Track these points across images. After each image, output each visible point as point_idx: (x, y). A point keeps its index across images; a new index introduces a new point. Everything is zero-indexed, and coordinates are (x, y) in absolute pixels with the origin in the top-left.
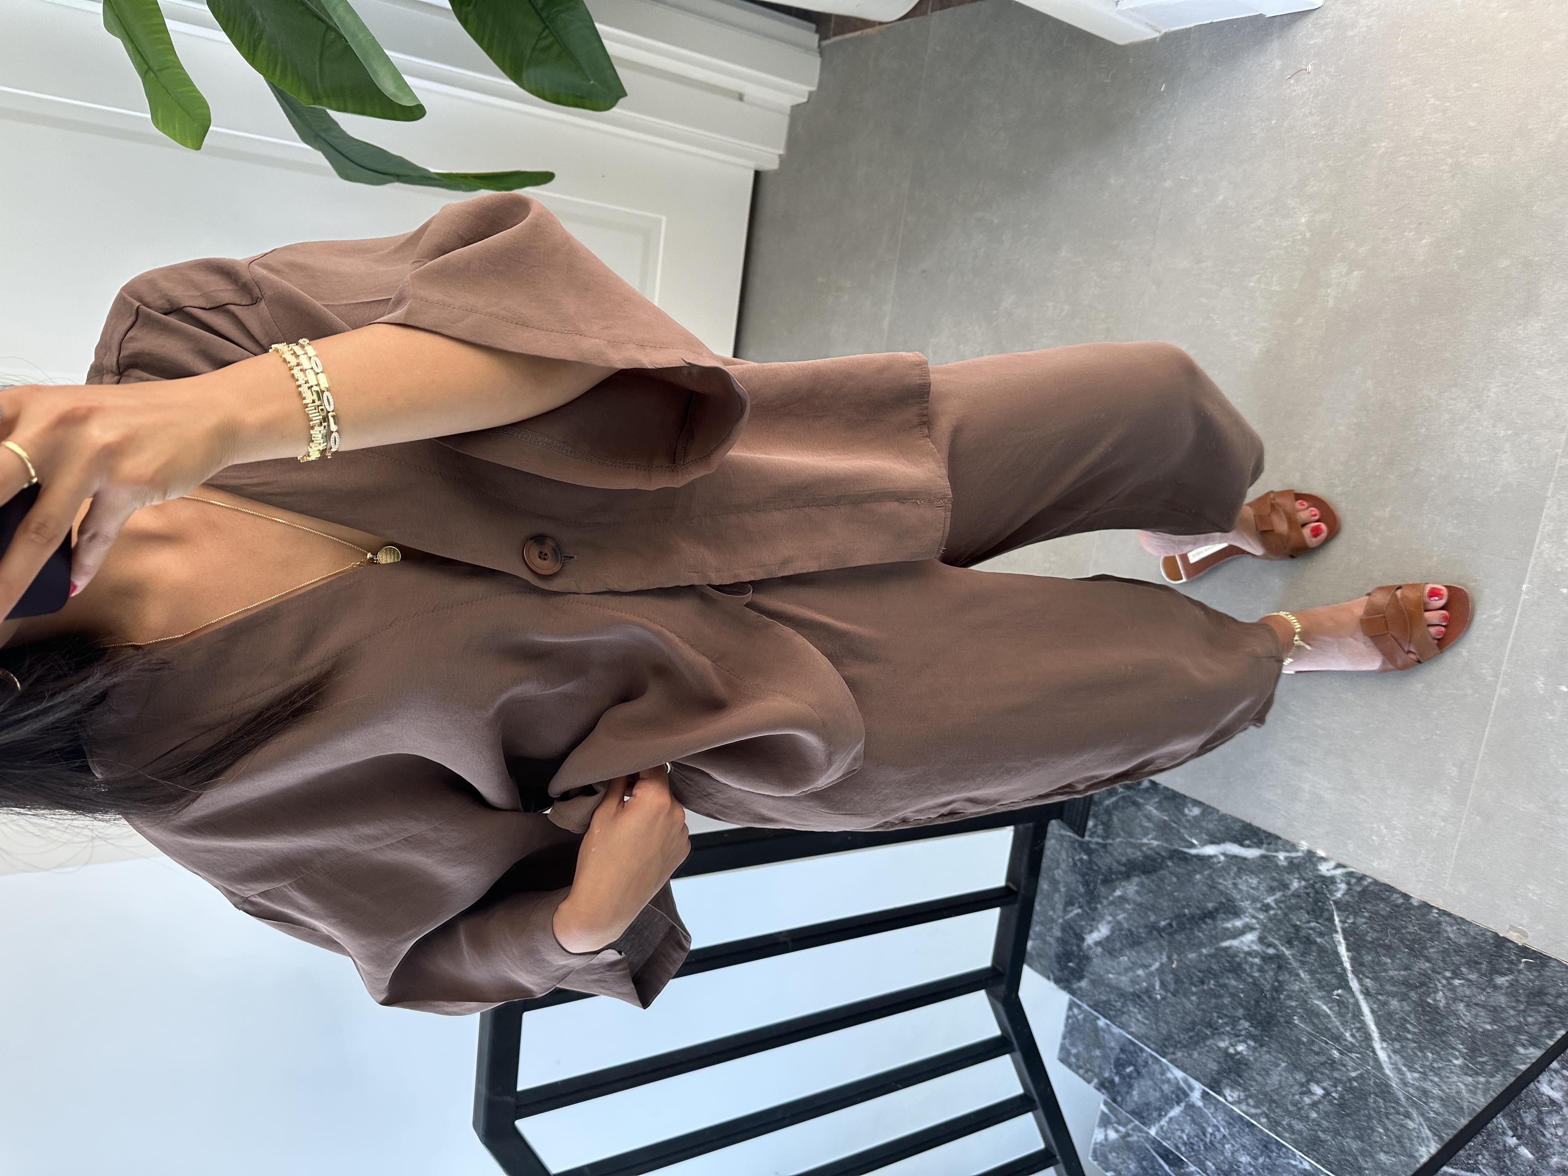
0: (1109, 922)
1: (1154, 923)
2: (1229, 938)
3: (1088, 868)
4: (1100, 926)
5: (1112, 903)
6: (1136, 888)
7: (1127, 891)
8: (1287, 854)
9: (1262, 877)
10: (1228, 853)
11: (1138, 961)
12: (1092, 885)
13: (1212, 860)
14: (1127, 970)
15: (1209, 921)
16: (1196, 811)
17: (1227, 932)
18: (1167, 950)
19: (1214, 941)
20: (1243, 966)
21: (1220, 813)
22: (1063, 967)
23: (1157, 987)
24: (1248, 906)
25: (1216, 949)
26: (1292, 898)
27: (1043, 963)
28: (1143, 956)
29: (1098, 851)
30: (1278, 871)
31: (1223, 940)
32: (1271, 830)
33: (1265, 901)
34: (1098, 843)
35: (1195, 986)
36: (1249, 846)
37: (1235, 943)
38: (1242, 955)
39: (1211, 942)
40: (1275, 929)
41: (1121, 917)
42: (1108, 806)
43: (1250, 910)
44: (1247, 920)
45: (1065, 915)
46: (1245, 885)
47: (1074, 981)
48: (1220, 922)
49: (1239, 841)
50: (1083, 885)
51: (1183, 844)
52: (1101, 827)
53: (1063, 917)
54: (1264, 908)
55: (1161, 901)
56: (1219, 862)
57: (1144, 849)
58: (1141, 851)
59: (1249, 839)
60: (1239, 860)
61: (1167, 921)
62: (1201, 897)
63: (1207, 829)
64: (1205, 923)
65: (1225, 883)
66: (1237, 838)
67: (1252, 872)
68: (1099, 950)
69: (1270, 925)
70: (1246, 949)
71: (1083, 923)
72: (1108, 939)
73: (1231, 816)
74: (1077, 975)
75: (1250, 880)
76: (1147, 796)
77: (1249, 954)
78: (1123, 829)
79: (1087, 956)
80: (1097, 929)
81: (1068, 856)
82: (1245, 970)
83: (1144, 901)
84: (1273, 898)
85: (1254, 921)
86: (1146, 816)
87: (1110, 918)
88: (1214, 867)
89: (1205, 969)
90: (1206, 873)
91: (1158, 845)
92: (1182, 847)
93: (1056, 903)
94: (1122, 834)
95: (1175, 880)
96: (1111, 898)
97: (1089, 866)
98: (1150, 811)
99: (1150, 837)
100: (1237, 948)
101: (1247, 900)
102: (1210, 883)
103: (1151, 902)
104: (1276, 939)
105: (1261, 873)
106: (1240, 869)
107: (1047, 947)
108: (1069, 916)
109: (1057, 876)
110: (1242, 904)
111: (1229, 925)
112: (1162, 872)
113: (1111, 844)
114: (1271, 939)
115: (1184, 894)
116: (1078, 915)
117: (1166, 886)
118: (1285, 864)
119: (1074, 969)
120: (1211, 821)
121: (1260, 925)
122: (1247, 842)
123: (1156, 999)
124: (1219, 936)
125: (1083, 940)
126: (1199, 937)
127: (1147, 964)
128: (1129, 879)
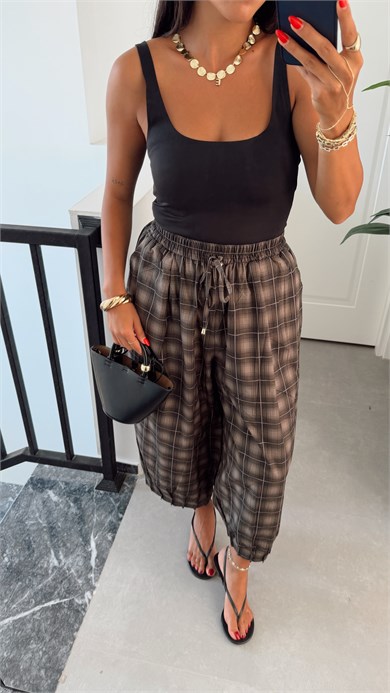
0: (58, 501)
1: (60, 520)
2: (55, 553)
4: (57, 497)
5: (67, 502)
6: (74, 512)
7: (73, 508)
8: (93, 578)
10: (92, 552)
11: (42, 514)
12: (75, 493)
13: (88, 545)
14: (38, 509)
15: (62, 544)
17: (57, 552)
18: (48, 526)
19: (53, 547)
20: (43, 560)
21: (109, 548)
22: (37, 481)
23: (31, 522)
25: (50, 548)
26: (74, 580)
27: (39, 472)
28: (44, 515)
29: (90, 495)
30: (85, 574)
31: (54, 551)
32: (104, 570)
33: (72, 569)
34: (93, 495)
35: (32, 539)
36: (96, 561)
37: (53, 556)
38: (47, 559)
39: (53, 545)
40: (60, 573)
41: (61, 506)
42: (110, 499)
43: (68, 562)
44: (63, 561)
46: (79, 560)
47: (32, 486)
48: (61, 549)
50: (74, 489)
51: (95, 533)
52: (100, 496)
53: (60, 481)
54: (69, 568)
55: (69, 523)
56: (88, 549)
57: (92, 516)
58: (91, 514)
59: (99, 561)
60: (90, 557)
62: (72, 541)
63: (102, 543)
65: (79, 551)
66: (99, 555)
67: (85, 563)
68: (46, 497)
69: (62, 571)
70: (50, 561)
71: (58, 489)
72: (51, 500)
73: (108, 554)
74: (34, 487)
75: (81, 562)
76: (116, 516)
77: (48, 562)
78: (100, 506)
80: (55, 496)
81: (87, 482)
82: (41, 560)
83: (69, 516)
85: (63, 564)
86: (106, 516)
87: (60, 501)
88: (85, 546)
89: (41, 543)
90: (83, 543)
91: (94, 522)
93: (66, 478)
94: (98, 506)
95: (79, 529)
96: (69, 501)
97: (83, 492)
98: (109, 518)
99: (97, 518)
100: (51, 557)
101: (72, 561)
102: (79, 545)
103: (68, 519)
104: (55, 573)
105: (84, 567)
106: (85, 558)
107: (46, 474)
108: (60, 483)
110: (70, 559)
111: (61, 553)
112: (82, 523)
113: (93, 501)
114: (55, 571)
115: (73, 533)
116: (61, 487)
117: (76, 525)
118: (89, 577)
119: (37, 486)
120: (106, 545)
121: (61, 567)
123: (26, 522)
124: (56, 549)
125: (50, 489)
126: (54, 540)
127: (41, 517)
128: (78, 509)
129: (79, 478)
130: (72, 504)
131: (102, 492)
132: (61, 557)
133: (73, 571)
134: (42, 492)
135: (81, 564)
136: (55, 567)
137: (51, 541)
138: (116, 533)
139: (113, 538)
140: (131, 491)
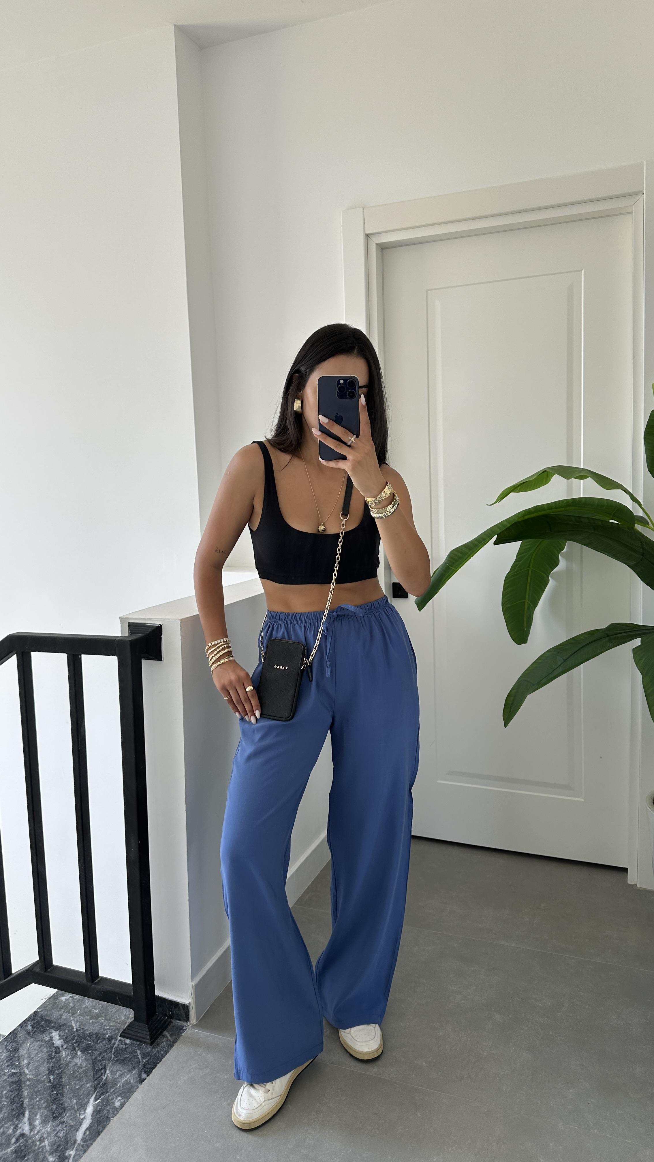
0: (62, 1046)
1: (54, 1072)
2: (30, 1115)
3: (100, 1037)
4: (62, 1040)
5: (74, 1049)
6: (79, 1064)
7: (79, 1058)
8: (72, 1156)
9: (63, 1139)
10: (84, 1121)
11: (33, 1061)
12: (89, 1038)
13: (83, 1110)
14: (29, 1054)
15: (44, 1106)
16: (117, 1104)
17: (34, 1115)
18: (34, 1079)
19: (30, 1107)
20: (9, 1123)
21: (112, 1118)
22: (42, 1017)
23: (12, 1071)
24: (47, 1128)
25: (26, 1107)
26: (43, 1156)
27: (49, 1006)
28: (35, 1064)
29: (109, 1044)
30: (63, 1150)
31: (29, 1112)
32: (91, 1148)
33: (46, 1140)
34: (114, 1044)
35: (6, 1093)
36: (85, 1133)
37: (26, 1119)
38: (16, 1122)
39: (31, 1105)
40: (27, 1144)
41: (63, 1053)
42: (136, 1052)
43: (43, 1130)
44: (38, 1128)
45: (74, 1021)
46: (60, 1129)
47: (32, 1023)
48: (41, 1112)
49: (90, 1128)
50: (90, 1033)
51: (98, 1094)
52: (124, 1047)
53: (73, 1019)
54: (42, 1139)
55: (67, 1078)
56: (80, 1115)
57: (103, 1071)
58: (102, 1069)
59: (89, 1134)
60: (78, 1126)
61: (52, 1080)
62: (61, 1102)
63: (104, 1110)
64: (44, 1103)
65: (66, 1117)
66: (92, 1127)
67: (67, 1134)
68: (47, 1039)
69: (30, 1141)
70: (20, 1126)
71: (66, 1031)
72: (53, 1044)
73: (108, 1124)
74: (35, 1026)
75: (63, 1132)
76: (136, 1076)
77: (16, 1127)
78: (118, 1060)
79: (45, 1032)
80: (61, 1039)
81: (111, 1026)
82: (6, 1124)
83: (69, 1067)
84: (47, 1145)
85: (36, 1132)
86: (122, 1074)
87: (65, 1047)
88: (78, 1112)
89: (15, 1100)
90: (76, 1106)
91: (102, 1079)
92: (96, 1094)
93: (84, 1017)
94: (116, 1059)
95: (77, 1087)
96: (77, 1049)
97: (101, 1038)
98: (126, 1076)
99: (109, 1075)
100: (23, 1120)
101: (50, 1129)
102: (69, 1108)
103: (67, 1072)
104: (20, 1144)
105: (66, 1139)
106: (72, 1126)
107: (58, 1009)
108: (73, 1022)
109: (100, 1018)
110: (49, 1126)
111: (38, 1117)
112: (84, 1080)
113: (111, 1052)
114: (21, 1141)
115: (66, 1092)
116: (73, 1028)
117: (75, 1082)
118: (67, 1154)
119: (39, 1024)
120: (108, 1113)
121: (32, 1135)
122: (88, 1133)
123: (5, 1070)
124: (33, 1110)
125: (56, 1030)
126: (36, 1098)
127: (29, 1066)
128: (86, 1060)
129: (102, 1019)
130: (79, 1053)
131: (128, 1041)
132: (37, 1123)
133: (46, 1143)
134: (45, 1031)
135: (61, 1134)
136: (23, 1135)
137: (31, 1099)
138: (129, 1098)
139: (123, 1105)
140: (171, 1046)
